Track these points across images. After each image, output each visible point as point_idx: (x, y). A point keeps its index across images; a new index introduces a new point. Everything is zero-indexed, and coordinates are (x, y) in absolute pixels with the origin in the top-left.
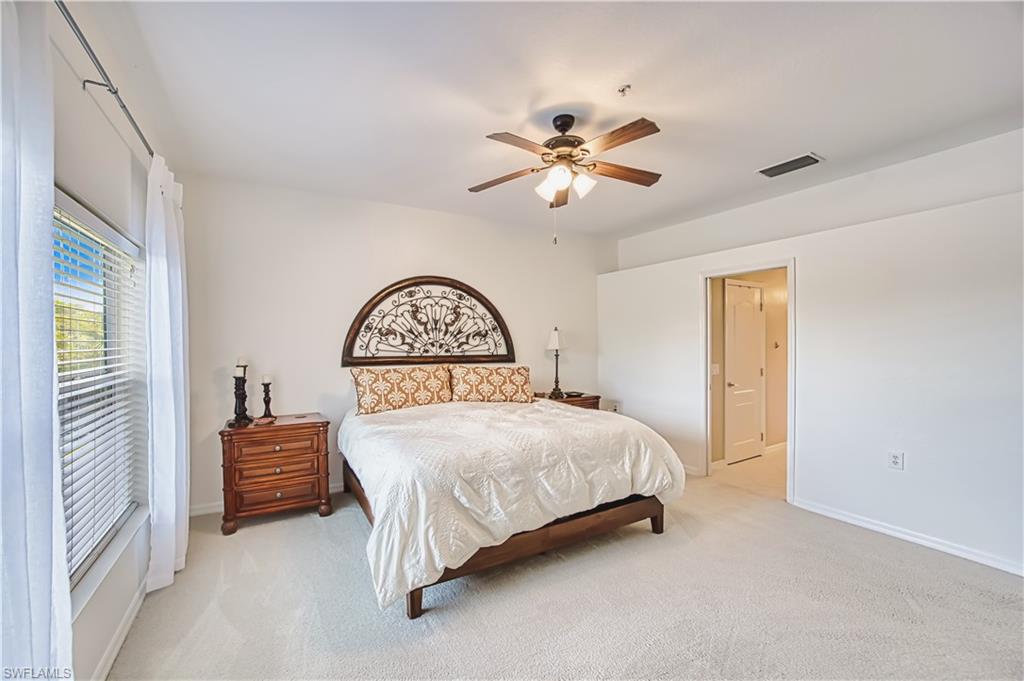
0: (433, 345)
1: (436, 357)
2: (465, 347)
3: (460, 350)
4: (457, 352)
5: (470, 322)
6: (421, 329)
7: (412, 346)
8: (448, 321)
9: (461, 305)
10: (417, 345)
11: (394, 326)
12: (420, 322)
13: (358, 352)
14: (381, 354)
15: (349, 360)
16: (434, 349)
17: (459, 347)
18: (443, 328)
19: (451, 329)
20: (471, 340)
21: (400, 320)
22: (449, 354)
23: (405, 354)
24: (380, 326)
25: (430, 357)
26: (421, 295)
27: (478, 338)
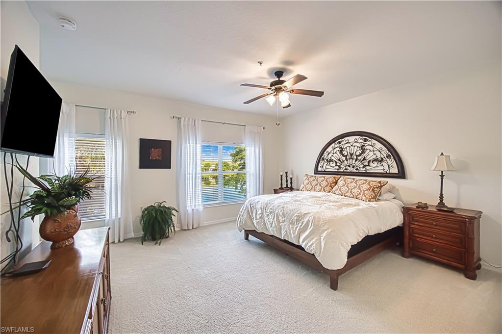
0: (349, 166)
1: (351, 172)
2: (368, 168)
3: (364, 169)
4: (362, 170)
5: (371, 153)
6: (344, 158)
7: (339, 166)
8: (358, 153)
9: (366, 145)
10: (342, 166)
11: (332, 158)
12: (343, 155)
13: (320, 169)
14: (327, 170)
15: (317, 172)
16: (349, 168)
17: (363, 167)
18: (355, 157)
19: (359, 158)
20: (371, 164)
21: (335, 155)
22: (358, 171)
23: (336, 170)
24: (327, 158)
25: (348, 172)
26: (344, 142)
27: (376, 163)
